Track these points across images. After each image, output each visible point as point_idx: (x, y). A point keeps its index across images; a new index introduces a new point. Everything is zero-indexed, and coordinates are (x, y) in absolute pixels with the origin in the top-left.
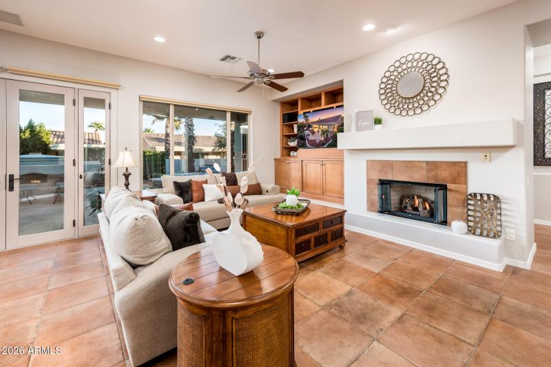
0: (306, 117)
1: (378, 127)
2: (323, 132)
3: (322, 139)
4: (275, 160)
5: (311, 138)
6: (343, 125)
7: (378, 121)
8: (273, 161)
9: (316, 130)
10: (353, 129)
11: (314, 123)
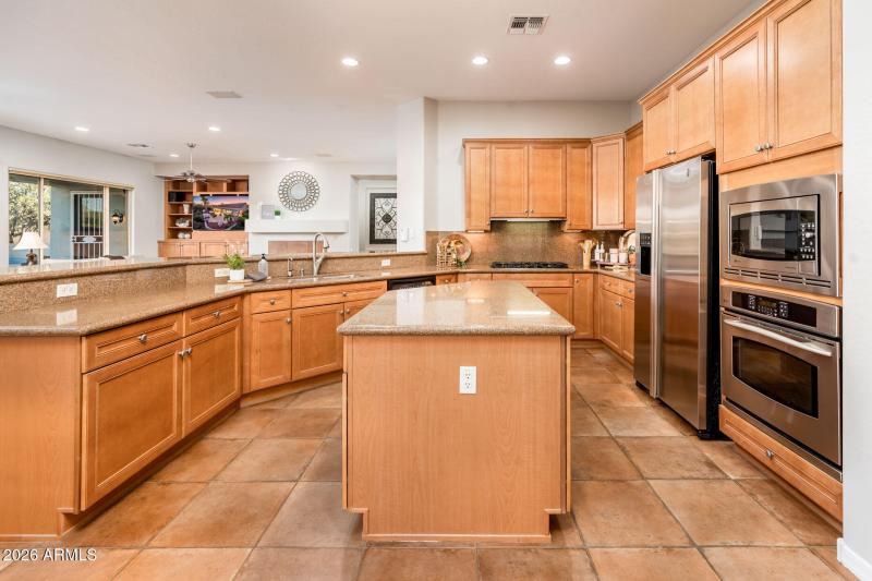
0: (205, 200)
1: (277, 217)
2: (226, 216)
3: (225, 222)
4: (159, 242)
5: (212, 220)
6: (248, 212)
7: (278, 213)
8: (157, 245)
9: (218, 214)
10: (258, 217)
11: (216, 206)
